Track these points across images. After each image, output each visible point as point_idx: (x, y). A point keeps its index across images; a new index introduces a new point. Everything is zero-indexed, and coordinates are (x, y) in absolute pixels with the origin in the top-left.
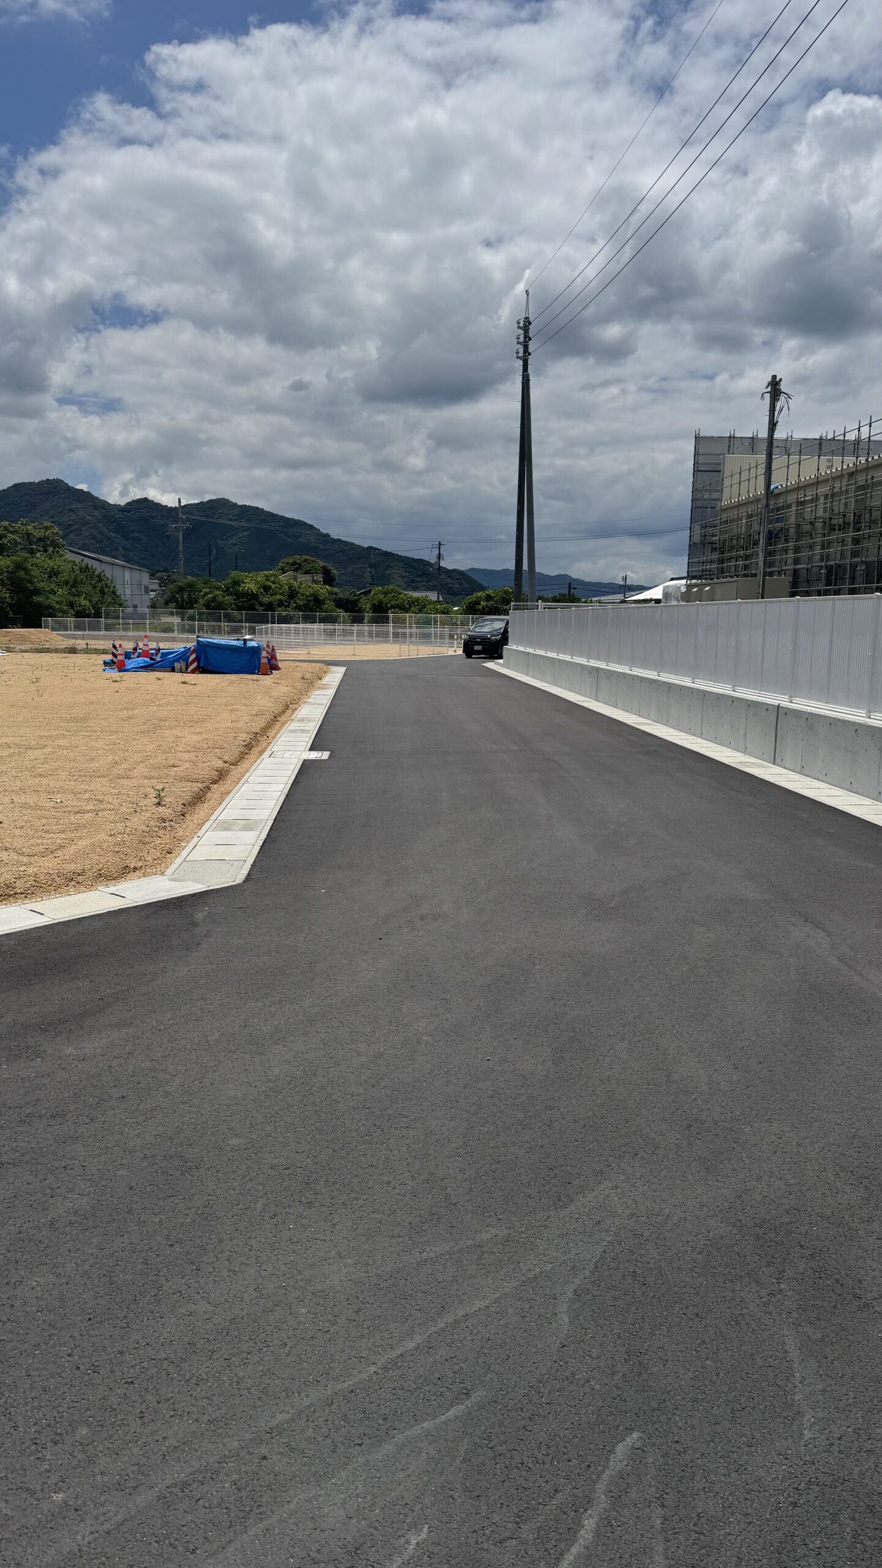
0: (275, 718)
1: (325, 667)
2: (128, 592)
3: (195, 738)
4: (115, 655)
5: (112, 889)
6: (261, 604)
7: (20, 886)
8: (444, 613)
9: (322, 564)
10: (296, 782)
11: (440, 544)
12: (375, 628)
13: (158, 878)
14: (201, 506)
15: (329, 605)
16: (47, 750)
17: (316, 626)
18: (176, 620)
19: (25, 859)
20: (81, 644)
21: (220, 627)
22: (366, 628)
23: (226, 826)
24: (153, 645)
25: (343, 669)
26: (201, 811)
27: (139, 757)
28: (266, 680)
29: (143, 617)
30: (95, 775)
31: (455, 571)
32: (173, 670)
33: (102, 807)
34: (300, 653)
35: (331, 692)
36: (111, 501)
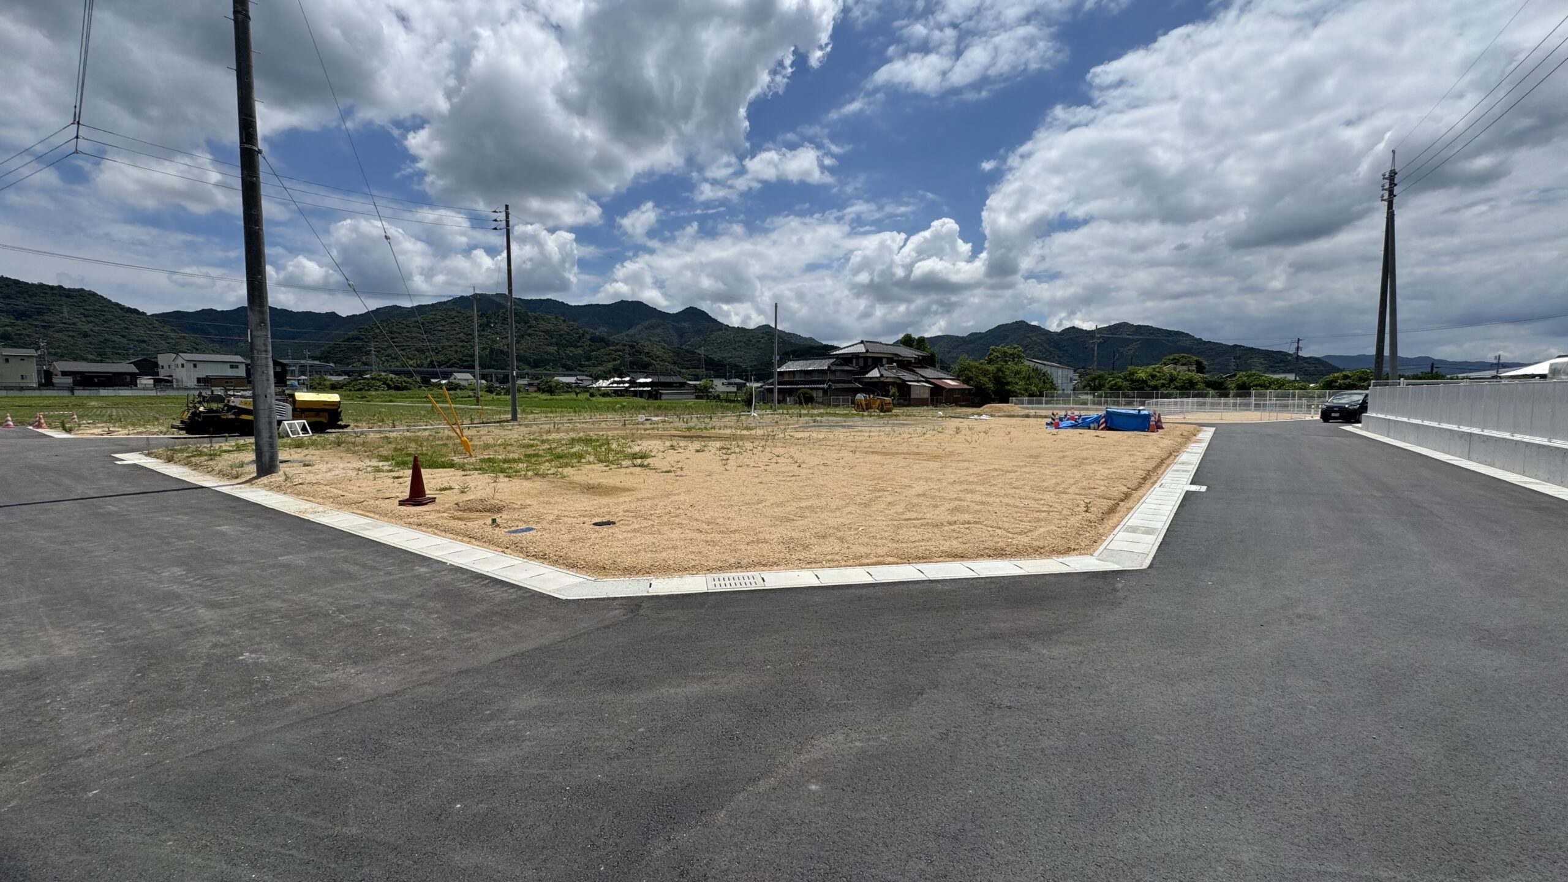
0: (1162, 461)
1: (1198, 428)
2: (1060, 381)
3: (1107, 471)
4: (1053, 420)
5: (1061, 560)
6: (1149, 386)
7: (1008, 550)
8: (1301, 389)
9: (1195, 358)
10: (1181, 505)
11: (1299, 340)
12: (1238, 400)
13: (1089, 557)
14: (1109, 329)
15: (1201, 385)
16: (1018, 474)
17: (1190, 400)
18: (1090, 397)
19: (1011, 535)
20: (1032, 412)
21: (1118, 401)
22: (1231, 401)
23: (1133, 530)
24: (1077, 413)
25: (1213, 429)
26: (1115, 518)
27: (1072, 481)
28: (1154, 436)
29: (1069, 396)
30: (1046, 490)
31: (1310, 358)
32: (1089, 428)
33: (1052, 509)
34: (1178, 418)
35: (1205, 445)
36: (1052, 330)
